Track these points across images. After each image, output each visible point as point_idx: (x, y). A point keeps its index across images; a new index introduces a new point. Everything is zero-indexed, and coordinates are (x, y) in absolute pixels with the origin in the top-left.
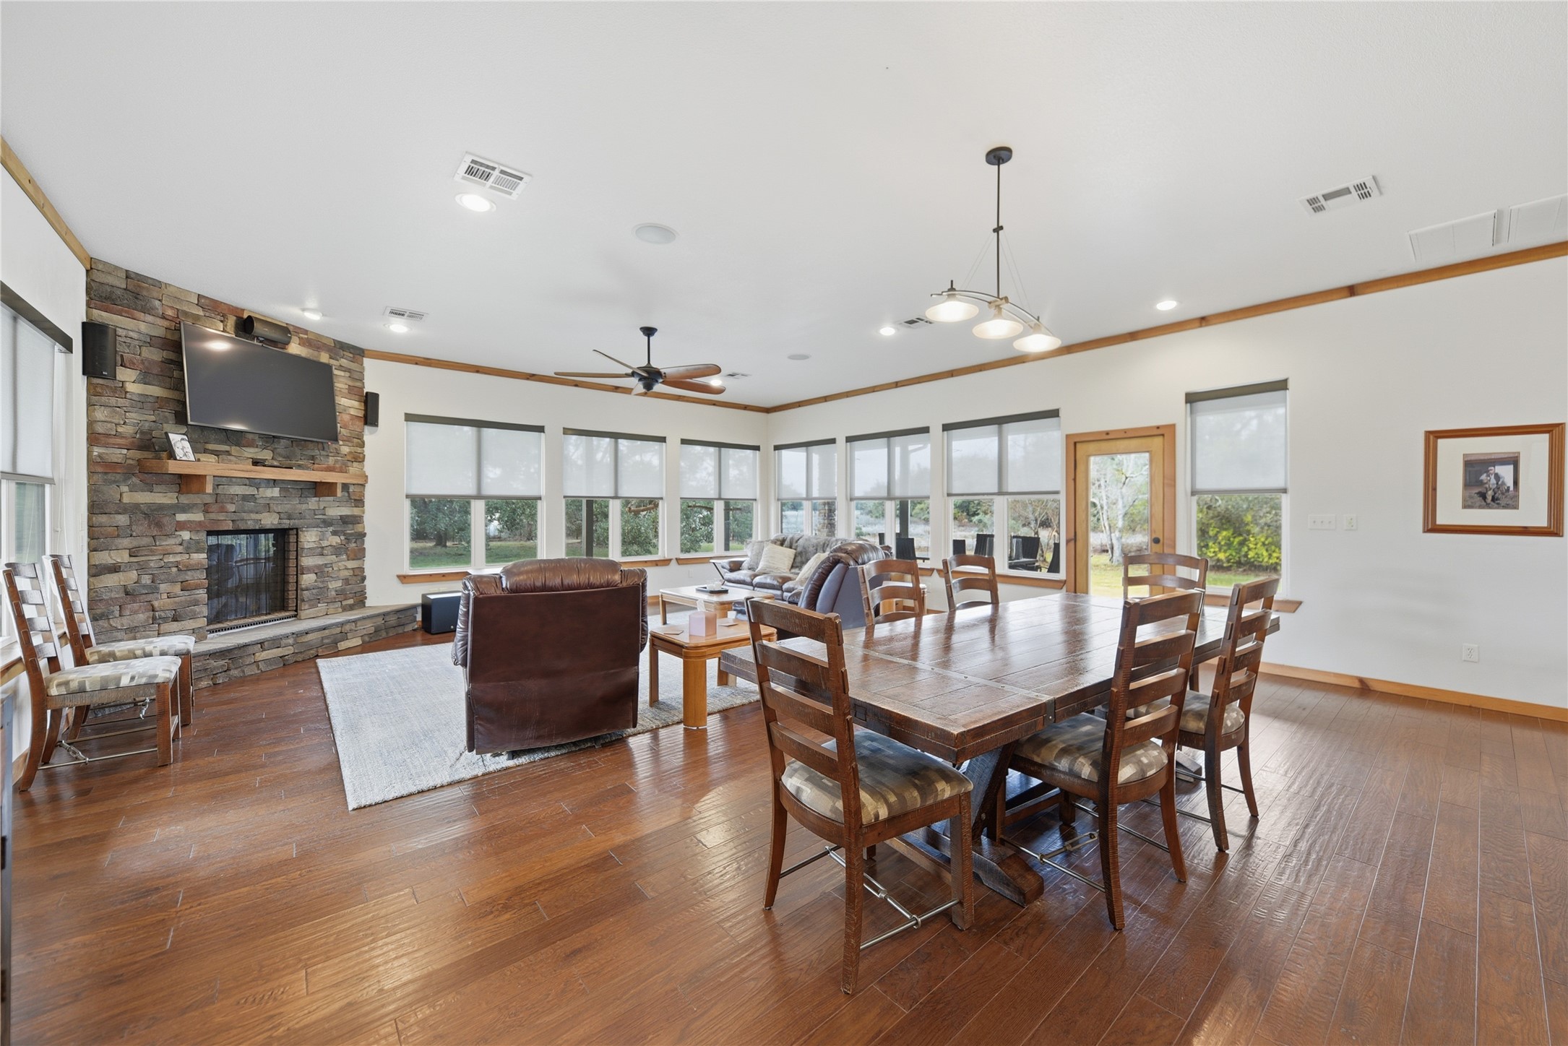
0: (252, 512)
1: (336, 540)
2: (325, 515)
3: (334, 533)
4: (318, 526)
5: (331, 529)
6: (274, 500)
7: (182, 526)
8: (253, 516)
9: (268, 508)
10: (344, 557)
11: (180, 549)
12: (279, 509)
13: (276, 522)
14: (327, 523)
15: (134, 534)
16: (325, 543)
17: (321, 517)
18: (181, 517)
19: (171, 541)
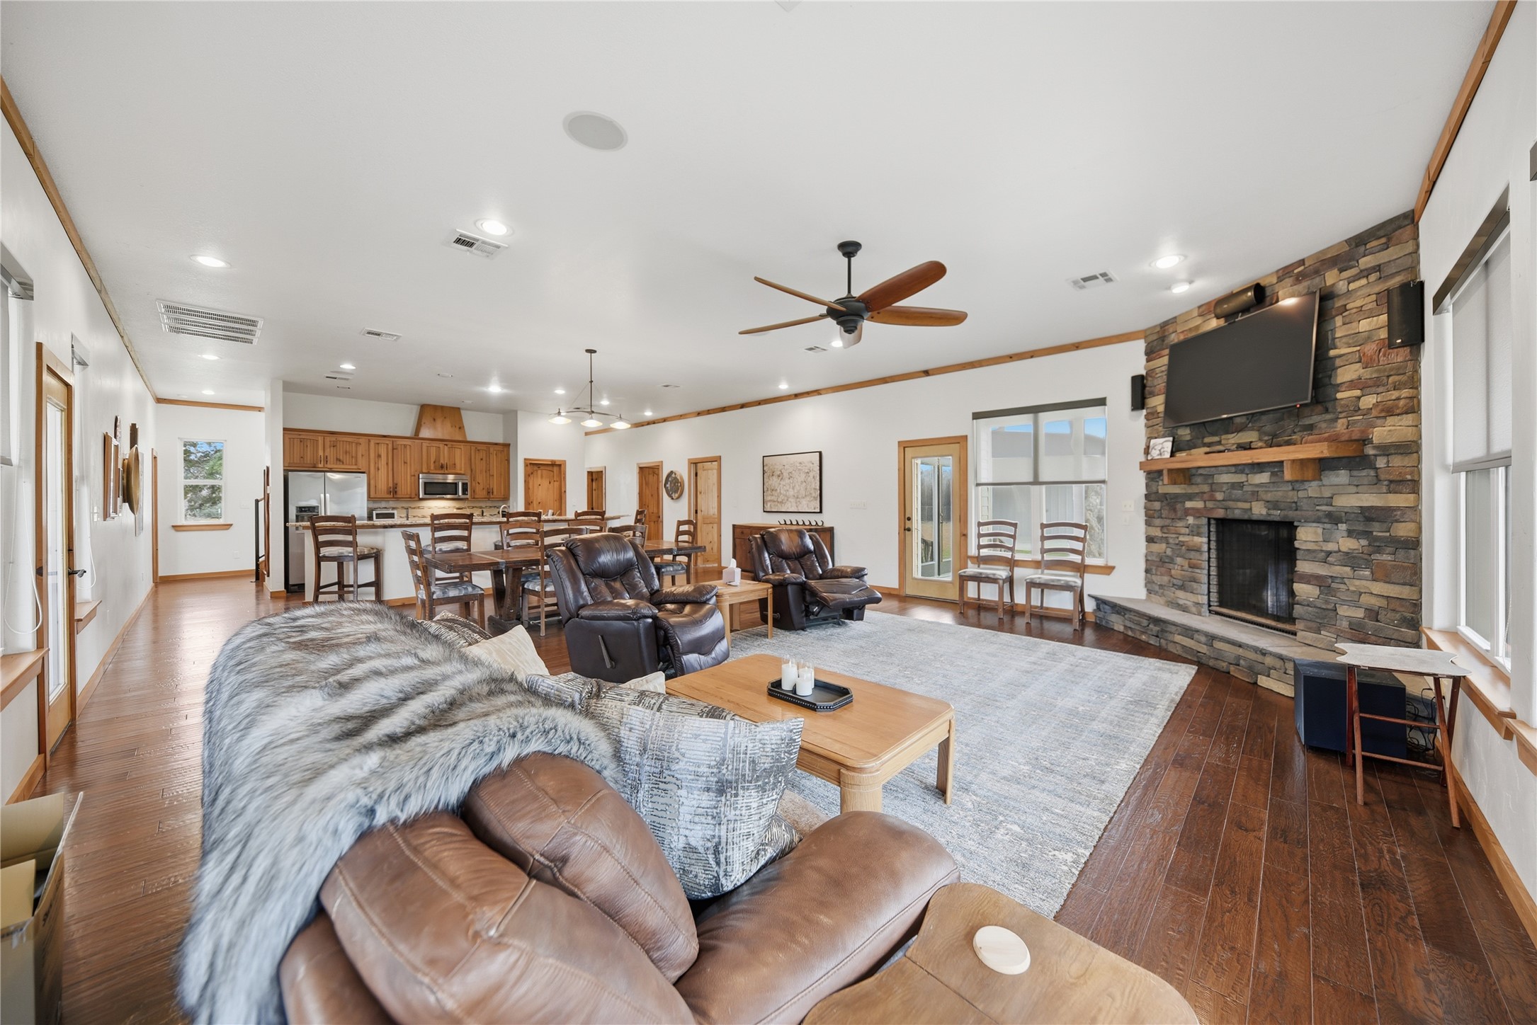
0: (1238, 500)
1: (1348, 544)
2: (1331, 505)
3: (1350, 533)
4: (1318, 521)
5: (1343, 527)
6: (1262, 487)
7: (1187, 512)
8: (1241, 505)
9: (1255, 496)
10: (1367, 573)
11: (1187, 531)
12: (1269, 497)
13: (1264, 512)
14: (1334, 519)
15: (1163, 516)
16: (1331, 547)
17: (1324, 508)
18: (1189, 504)
19: (1180, 524)
